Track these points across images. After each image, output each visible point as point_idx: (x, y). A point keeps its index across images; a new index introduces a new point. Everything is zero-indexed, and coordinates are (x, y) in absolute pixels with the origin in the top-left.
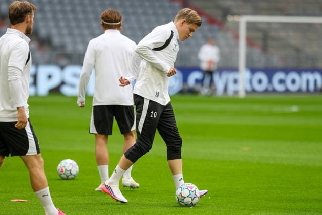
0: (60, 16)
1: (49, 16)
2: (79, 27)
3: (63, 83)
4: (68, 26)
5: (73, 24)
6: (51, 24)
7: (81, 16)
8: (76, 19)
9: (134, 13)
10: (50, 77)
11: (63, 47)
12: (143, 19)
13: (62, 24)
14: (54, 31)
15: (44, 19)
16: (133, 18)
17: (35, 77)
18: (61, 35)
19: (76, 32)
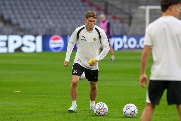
0: (14, 7)
1: (8, 7)
2: (26, 13)
3: (23, 45)
4: (20, 13)
5: (22, 12)
6: (10, 12)
7: (26, 7)
8: (24, 9)
9: (56, 5)
10: (15, 42)
11: (18, 24)
12: (61, 8)
13: (16, 12)
14: (12, 16)
15: (6, 9)
16: (55, 8)
17: (7, 42)
18: (16, 18)
19: (24, 16)
